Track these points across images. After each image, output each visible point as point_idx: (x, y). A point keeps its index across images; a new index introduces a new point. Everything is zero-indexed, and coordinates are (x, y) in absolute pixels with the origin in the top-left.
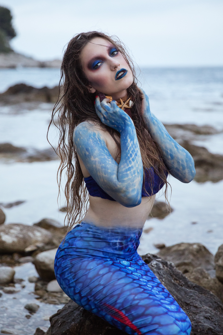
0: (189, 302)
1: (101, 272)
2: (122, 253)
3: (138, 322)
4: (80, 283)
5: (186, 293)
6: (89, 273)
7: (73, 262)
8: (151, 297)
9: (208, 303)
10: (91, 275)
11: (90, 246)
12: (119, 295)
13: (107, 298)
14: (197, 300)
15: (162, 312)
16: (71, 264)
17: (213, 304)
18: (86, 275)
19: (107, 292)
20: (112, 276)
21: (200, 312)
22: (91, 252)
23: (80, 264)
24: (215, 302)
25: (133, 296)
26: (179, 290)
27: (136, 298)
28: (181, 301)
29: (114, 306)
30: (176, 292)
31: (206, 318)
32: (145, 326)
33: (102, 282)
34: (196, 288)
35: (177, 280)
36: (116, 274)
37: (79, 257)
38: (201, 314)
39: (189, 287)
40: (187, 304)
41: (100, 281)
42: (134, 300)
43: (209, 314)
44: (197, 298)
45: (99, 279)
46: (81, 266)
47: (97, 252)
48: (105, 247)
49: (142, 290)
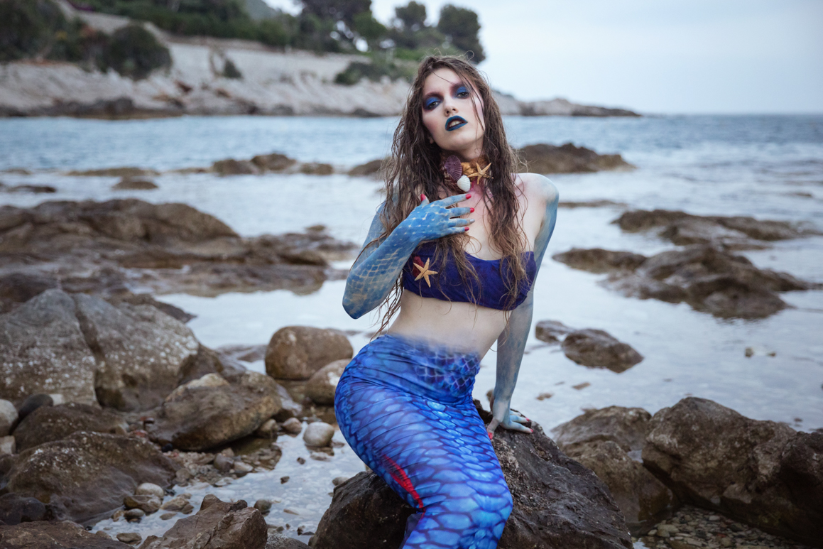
0: (549, 483)
1: (388, 409)
2: (431, 387)
3: (421, 489)
4: (357, 419)
5: (550, 470)
6: (371, 407)
7: (355, 388)
8: (450, 456)
9: (581, 487)
10: (373, 411)
11: (384, 366)
12: (406, 445)
13: (389, 448)
14: (563, 482)
15: (457, 479)
16: (351, 390)
17: (590, 490)
18: (367, 410)
19: (389, 440)
20: (403, 416)
21: (562, 498)
22: (383, 376)
23: (363, 392)
24: (596, 488)
25: (424, 450)
26: (539, 465)
27: (427, 453)
28: (537, 481)
29: (395, 461)
30: (532, 468)
31: (568, 508)
32: (429, 496)
33: (386, 424)
34: (570, 465)
35: (541, 450)
36: (409, 415)
37: (364, 381)
38: (562, 502)
39: (558, 462)
40: (545, 486)
41: (384, 422)
42: (423, 455)
43: (575, 503)
44: (565, 478)
45: (383, 419)
46: (362, 395)
47: (392, 377)
48: (406, 372)
49: (441, 444)
